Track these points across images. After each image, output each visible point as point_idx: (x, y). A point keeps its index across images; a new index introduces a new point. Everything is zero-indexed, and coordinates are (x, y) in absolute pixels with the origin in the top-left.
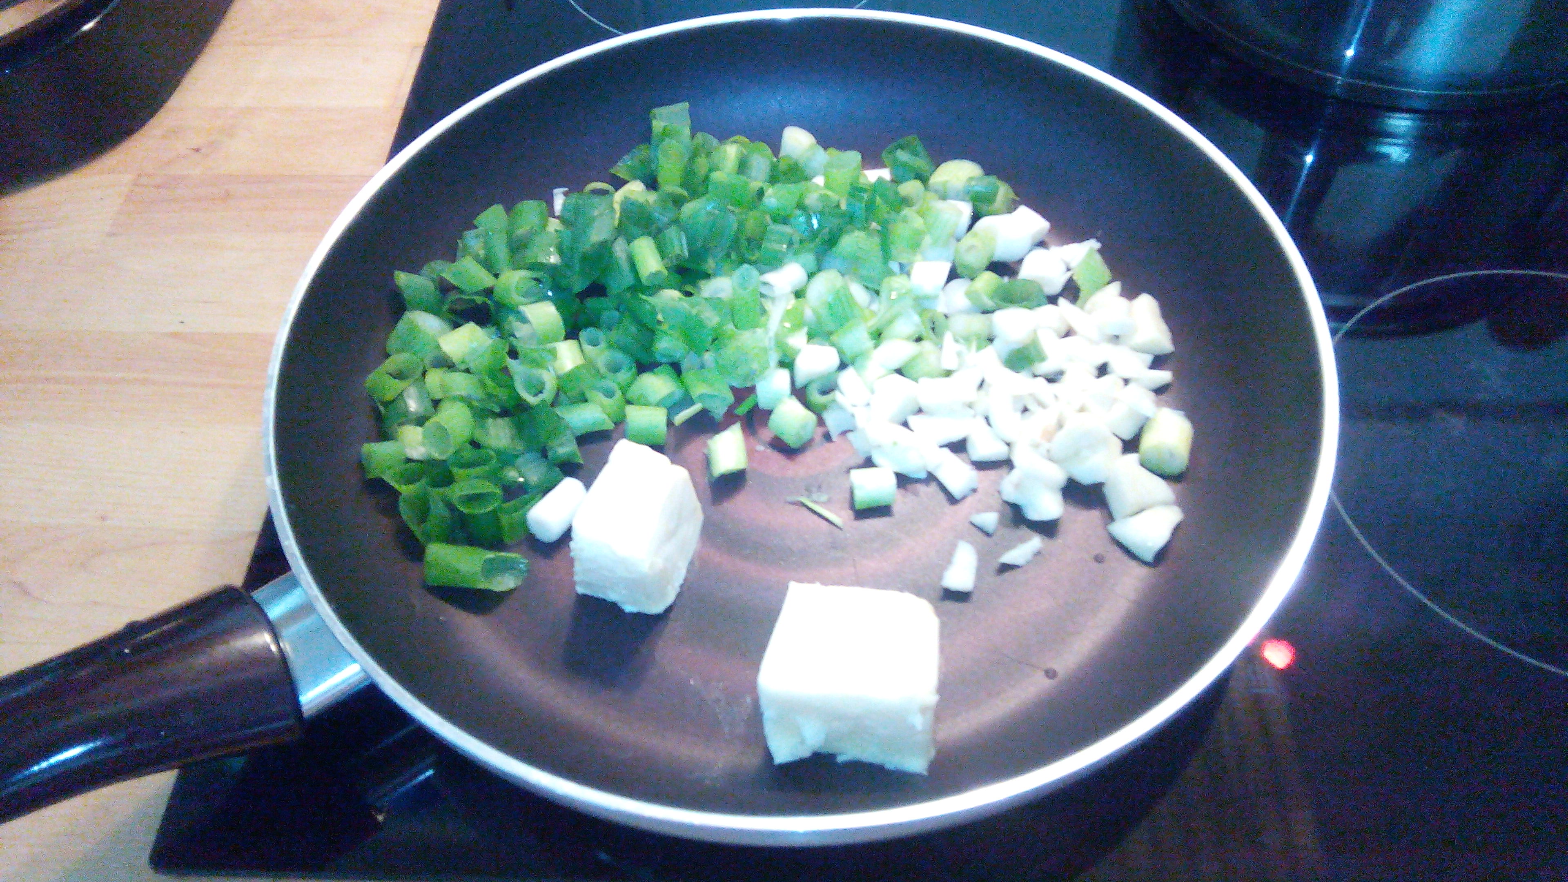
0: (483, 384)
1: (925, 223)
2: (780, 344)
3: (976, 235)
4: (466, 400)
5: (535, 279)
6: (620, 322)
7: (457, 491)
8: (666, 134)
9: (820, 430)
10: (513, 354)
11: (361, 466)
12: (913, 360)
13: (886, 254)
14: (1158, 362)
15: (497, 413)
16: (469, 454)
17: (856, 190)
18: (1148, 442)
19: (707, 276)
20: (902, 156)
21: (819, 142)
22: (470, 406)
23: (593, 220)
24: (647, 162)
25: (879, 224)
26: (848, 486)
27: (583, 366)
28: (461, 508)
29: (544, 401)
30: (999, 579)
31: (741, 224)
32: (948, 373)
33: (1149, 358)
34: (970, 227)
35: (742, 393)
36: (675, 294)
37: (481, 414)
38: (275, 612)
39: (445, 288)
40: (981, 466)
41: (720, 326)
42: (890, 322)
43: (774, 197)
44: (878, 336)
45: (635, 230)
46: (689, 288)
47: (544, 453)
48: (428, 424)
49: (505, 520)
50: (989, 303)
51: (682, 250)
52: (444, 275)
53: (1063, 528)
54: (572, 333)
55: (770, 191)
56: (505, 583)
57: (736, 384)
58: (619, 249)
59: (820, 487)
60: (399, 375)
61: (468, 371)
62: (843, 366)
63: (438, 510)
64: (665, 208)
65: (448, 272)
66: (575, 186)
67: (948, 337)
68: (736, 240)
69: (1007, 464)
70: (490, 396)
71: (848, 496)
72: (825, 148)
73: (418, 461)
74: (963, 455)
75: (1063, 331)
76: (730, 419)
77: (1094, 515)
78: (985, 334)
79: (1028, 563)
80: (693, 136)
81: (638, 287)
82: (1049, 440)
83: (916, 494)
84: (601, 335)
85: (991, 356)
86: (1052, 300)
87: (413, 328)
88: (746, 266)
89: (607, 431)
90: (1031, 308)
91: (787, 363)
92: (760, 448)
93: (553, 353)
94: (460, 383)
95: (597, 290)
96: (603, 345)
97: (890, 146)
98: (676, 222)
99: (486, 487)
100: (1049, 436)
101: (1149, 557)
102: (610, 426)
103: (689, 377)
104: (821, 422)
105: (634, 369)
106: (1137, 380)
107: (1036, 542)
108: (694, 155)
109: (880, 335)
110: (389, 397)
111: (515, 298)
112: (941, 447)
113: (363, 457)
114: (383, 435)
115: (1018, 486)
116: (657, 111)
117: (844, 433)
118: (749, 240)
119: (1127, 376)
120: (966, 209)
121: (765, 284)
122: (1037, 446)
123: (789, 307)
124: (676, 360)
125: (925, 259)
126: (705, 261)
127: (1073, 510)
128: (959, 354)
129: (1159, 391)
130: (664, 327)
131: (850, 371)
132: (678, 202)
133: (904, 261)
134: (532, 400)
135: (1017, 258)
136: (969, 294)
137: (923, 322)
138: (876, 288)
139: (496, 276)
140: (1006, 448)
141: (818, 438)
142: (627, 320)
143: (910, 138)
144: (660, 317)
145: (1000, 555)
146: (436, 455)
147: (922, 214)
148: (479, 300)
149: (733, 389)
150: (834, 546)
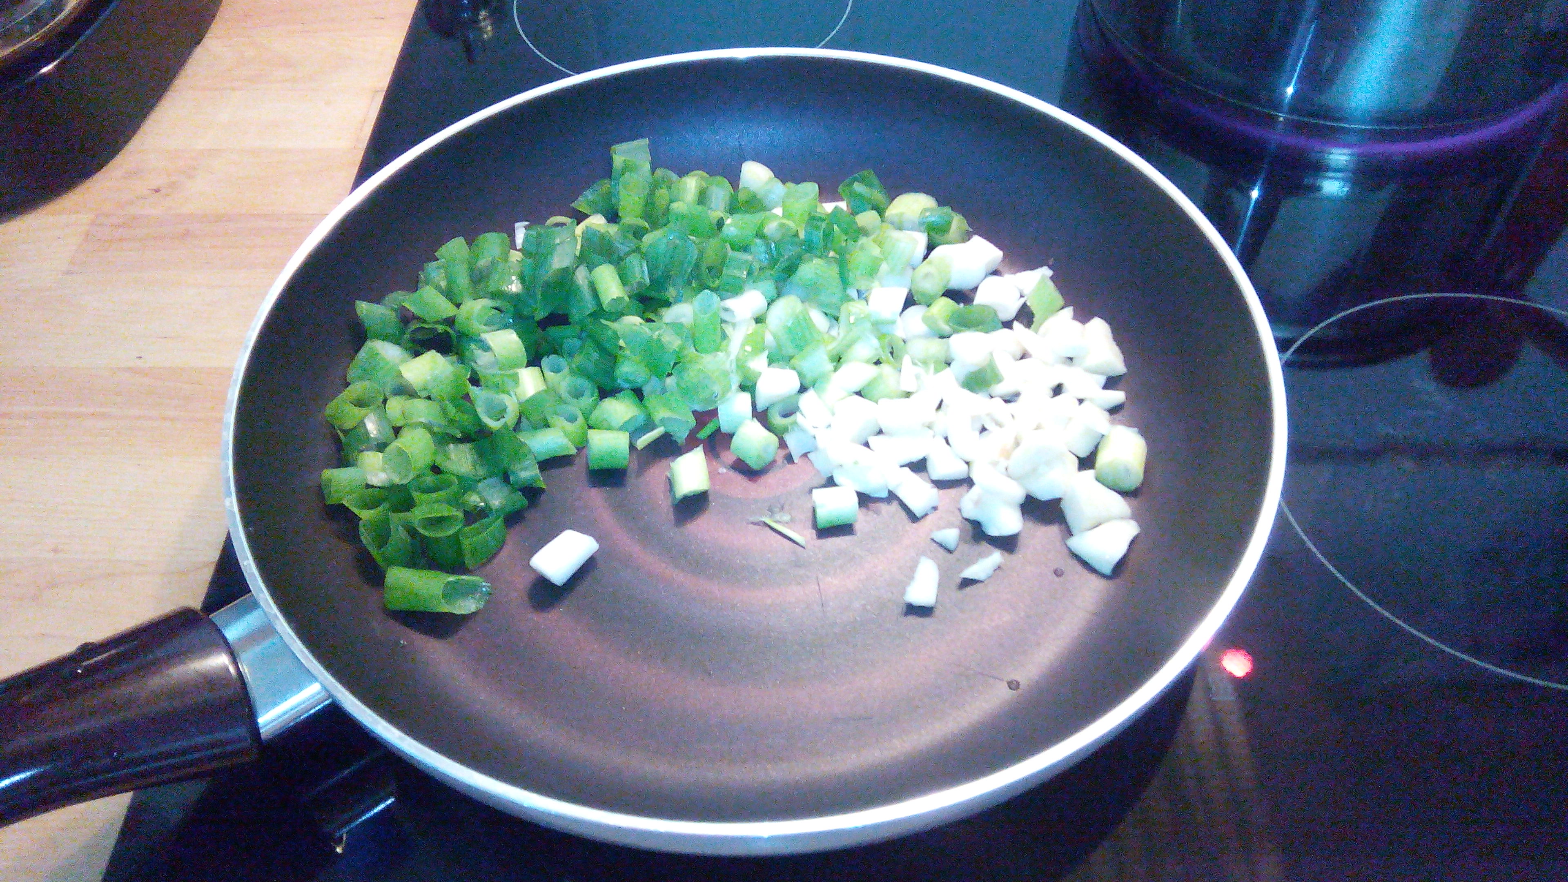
0: (444, 411)
1: (882, 252)
2: (741, 366)
3: (930, 263)
4: (428, 427)
5: (496, 308)
6: (582, 348)
7: (417, 516)
8: (627, 168)
9: (782, 453)
10: (475, 381)
11: (320, 491)
12: (871, 384)
13: (845, 282)
14: (1111, 383)
15: (458, 438)
16: (430, 479)
17: (813, 220)
18: (1102, 460)
19: (668, 304)
20: (858, 187)
21: (776, 175)
22: (432, 433)
23: (553, 247)
24: (609, 195)
25: (835, 252)
26: (810, 506)
27: (545, 391)
28: (422, 531)
29: (505, 425)
30: (960, 594)
31: (701, 253)
32: (908, 395)
33: (1102, 380)
34: (925, 257)
35: (704, 417)
36: (637, 320)
37: (443, 439)
38: (232, 633)
39: (406, 318)
40: (941, 484)
41: (682, 348)
42: (850, 345)
43: (733, 226)
44: (838, 360)
45: (596, 257)
46: (651, 316)
47: (506, 478)
48: (388, 449)
49: (466, 543)
50: (946, 328)
51: (642, 278)
52: (406, 305)
53: (1022, 541)
54: (534, 361)
55: (728, 221)
56: (466, 606)
57: (699, 408)
58: (581, 276)
59: (782, 508)
60: (360, 403)
61: (429, 398)
62: (803, 389)
63: (399, 535)
64: (625, 237)
65: (410, 302)
66: (536, 218)
67: (906, 360)
68: (697, 266)
69: (968, 482)
70: (451, 422)
71: (810, 514)
72: (784, 182)
73: (379, 487)
74: (924, 474)
75: (1019, 355)
76: (692, 442)
77: (1053, 531)
78: (942, 356)
79: (990, 577)
80: (653, 170)
81: (600, 313)
82: (1008, 458)
83: (878, 512)
84: (562, 362)
85: (949, 380)
86: (1008, 325)
87: (374, 355)
88: (706, 291)
89: (571, 455)
90: (987, 332)
91: (748, 386)
92: (723, 470)
93: (515, 379)
94: (421, 410)
95: (558, 319)
96: (566, 370)
97: (847, 181)
98: (637, 250)
99: (446, 511)
100: (1007, 455)
101: (1107, 570)
102: (573, 451)
103: (651, 401)
104: (783, 444)
105: (596, 394)
106: (1091, 400)
107: (996, 557)
108: (654, 187)
109: (840, 358)
110: (349, 425)
111: (476, 326)
112: (901, 466)
113: (323, 484)
114: (342, 460)
115: (977, 503)
116: (617, 147)
117: (805, 455)
118: (710, 269)
119: (1081, 397)
120: (922, 240)
121: (726, 310)
122: (995, 464)
123: (750, 332)
124: (639, 385)
125: (882, 285)
126: (666, 289)
127: (1030, 525)
128: (917, 377)
129: (1114, 410)
130: (628, 352)
131: (810, 394)
132: (638, 233)
133: (862, 288)
134: (493, 425)
135: (971, 285)
136: (926, 320)
137: (882, 347)
138: (836, 314)
139: (458, 306)
140: (966, 466)
141: (780, 460)
142: (589, 345)
143: (865, 173)
144: (622, 343)
145: (962, 571)
146: (397, 480)
147: (880, 244)
148: (440, 328)
149: (695, 413)
150: (797, 564)
